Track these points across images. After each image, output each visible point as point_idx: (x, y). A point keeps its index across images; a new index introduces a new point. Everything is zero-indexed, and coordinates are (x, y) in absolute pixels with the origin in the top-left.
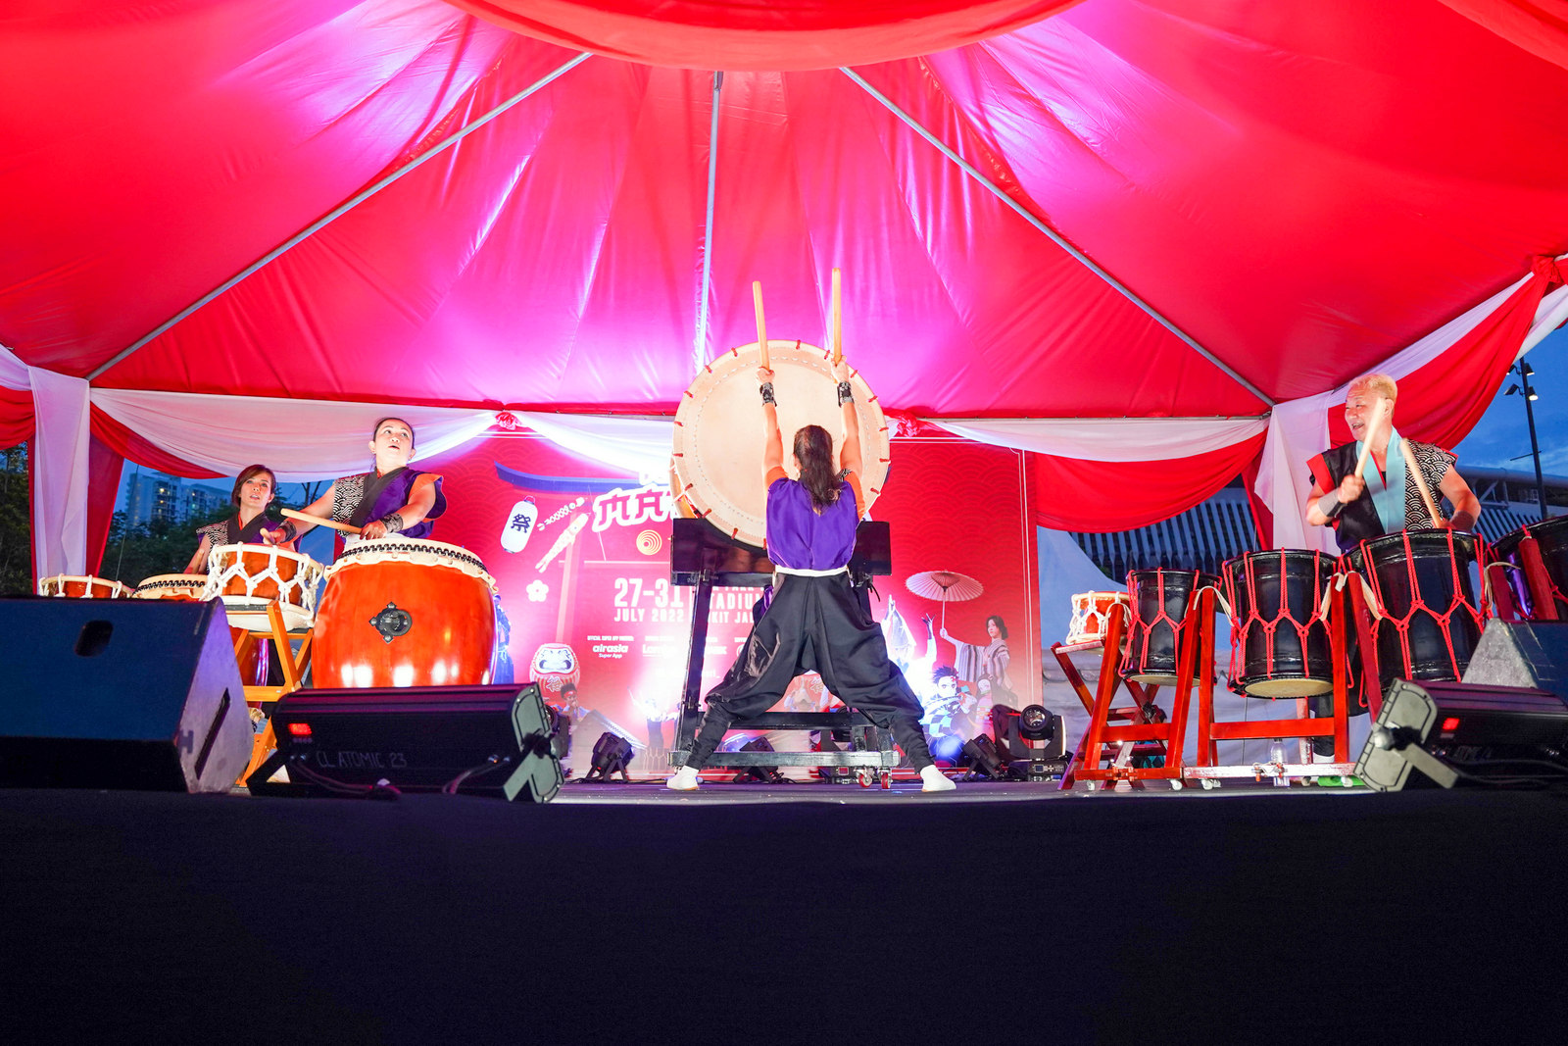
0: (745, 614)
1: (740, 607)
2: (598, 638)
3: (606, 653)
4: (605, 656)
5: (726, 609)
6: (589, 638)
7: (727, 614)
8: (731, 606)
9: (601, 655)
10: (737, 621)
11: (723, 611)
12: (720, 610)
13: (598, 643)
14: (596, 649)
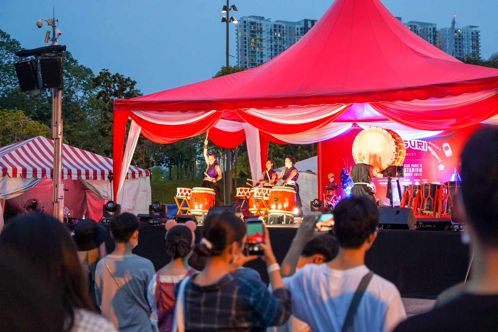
0: (416, 173)
1: (415, 172)
2: (380, 181)
3: (382, 184)
4: (382, 185)
5: (412, 172)
6: (378, 181)
7: (412, 173)
8: (413, 171)
9: (381, 185)
10: (415, 175)
11: (411, 173)
12: (410, 172)
13: (380, 182)
14: (380, 183)
